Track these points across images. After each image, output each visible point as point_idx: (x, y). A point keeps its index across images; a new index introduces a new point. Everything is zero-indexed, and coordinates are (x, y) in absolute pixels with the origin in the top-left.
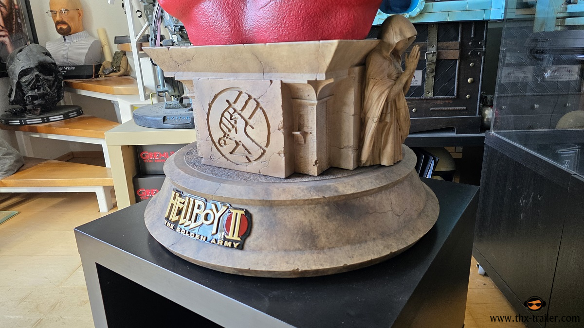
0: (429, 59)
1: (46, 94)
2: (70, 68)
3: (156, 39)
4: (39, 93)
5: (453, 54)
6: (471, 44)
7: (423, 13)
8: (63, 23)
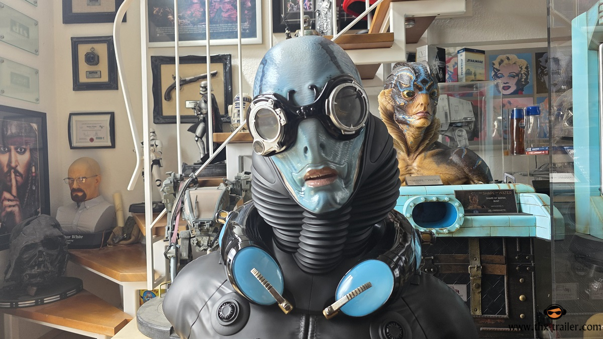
0: (473, 274)
1: (46, 272)
2: (77, 237)
3: (173, 230)
4: (38, 270)
5: (500, 270)
6: (518, 259)
7: (462, 227)
8: (79, 190)
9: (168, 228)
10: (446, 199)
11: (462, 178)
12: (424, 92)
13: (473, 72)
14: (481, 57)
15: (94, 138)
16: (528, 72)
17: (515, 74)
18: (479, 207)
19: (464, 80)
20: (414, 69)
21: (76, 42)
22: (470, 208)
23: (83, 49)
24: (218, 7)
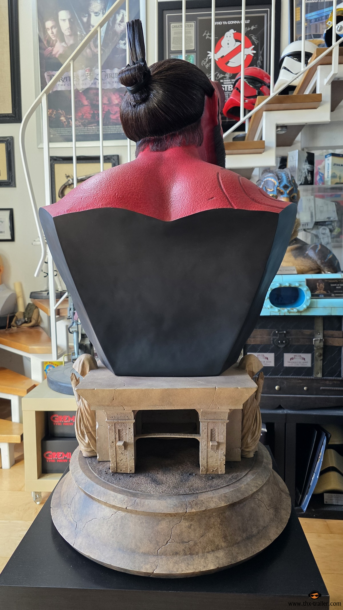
0: (317, 345)
5: (339, 342)
7: (309, 308)
9: (70, 309)
10: (297, 285)
11: (315, 269)
12: (285, 195)
13: (339, 175)
18: (325, 292)
19: (330, 183)
20: (277, 176)
22: (316, 292)
24: (106, 110)
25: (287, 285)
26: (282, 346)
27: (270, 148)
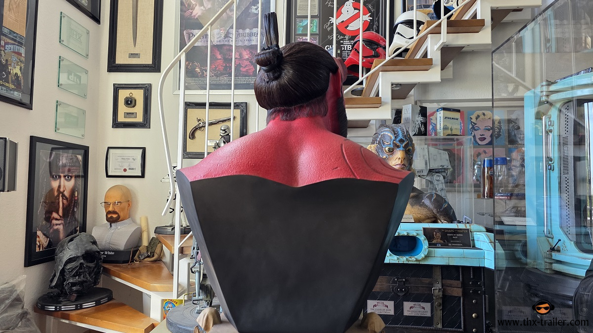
0: (436, 294)
1: (85, 281)
4: (79, 280)
5: (457, 292)
6: (472, 284)
7: (427, 257)
8: (115, 212)
9: (194, 248)
10: (415, 234)
11: (431, 218)
12: (401, 149)
13: (450, 127)
14: (457, 115)
15: (127, 169)
16: (500, 126)
17: (490, 128)
18: (442, 241)
19: (442, 135)
20: (394, 131)
21: (117, 88)
22: (434, 242)
23: (123, 94)
24: (238, 63)
25: (406, 234)
26: (401, 294)
27: (386, 103)
